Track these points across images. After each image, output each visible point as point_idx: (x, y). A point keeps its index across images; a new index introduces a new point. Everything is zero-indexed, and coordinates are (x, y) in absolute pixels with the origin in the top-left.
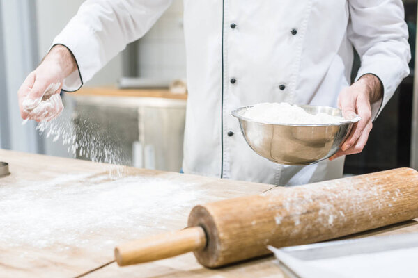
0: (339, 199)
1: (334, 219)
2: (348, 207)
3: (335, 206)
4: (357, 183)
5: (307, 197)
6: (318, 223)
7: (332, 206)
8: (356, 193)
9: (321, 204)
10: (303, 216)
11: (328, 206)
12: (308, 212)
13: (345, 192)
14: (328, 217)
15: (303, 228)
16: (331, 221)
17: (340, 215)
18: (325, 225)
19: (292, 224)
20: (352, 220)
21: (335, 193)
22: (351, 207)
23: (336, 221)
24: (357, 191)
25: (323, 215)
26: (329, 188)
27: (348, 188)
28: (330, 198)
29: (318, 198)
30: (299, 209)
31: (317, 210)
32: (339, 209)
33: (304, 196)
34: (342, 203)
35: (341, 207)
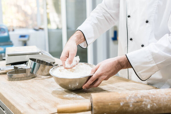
0: (155, 98)
1: (151, 106)
3: (152, 101)
5: (139, 95)
6: (142, 107)
7: (150, 101)
8: (165, 96)
9: (145, 99)
10: (134, 103)
11: (148, 100)
12: (137, 102)
13: (159, 95)
14: (147, 105)
15: (134, 108)
16: (149, 107)
17: (154, 105)
18: (146, 108)
19: (129, 106)
20: (161, 108)
21: (154, 95)
22: (160, 102)
25: (145, 104)
27: (161, 94)
28: (150, 97)
29: (144, 97)
31: (142, 102)
32: (154, 102)
35: (155, 101)
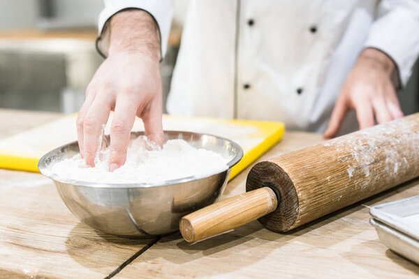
0: (401, 144)
1: (399, 167)
2: (410, 153)
3: (399, 152)
4: (412, 125)
5: (372, 144)
6: (386, 173)
7: (396, 152)
8: (415, 136)
9: (387, 152)
10: (372, 166)
11: (393, 153)
12: (376, 161)
13: (405, 136)
14: (393, 165)
16: (396, 169)
17: (404, 162)
18: (391, 174)
19: (363, 176)
20: (413, 166)
21: (396, 137)
22: (412, 153)
23: (400, 168)
24: (414, 134)
25: (389, 163)
26: (388, 133)
27: (406, 131)
28: (393, 144)
29: (381, 145)
30: (367, 159)
31: (384, 158)
32: (402, 156)
33: (369, 143)
34: (404, 149)
35: (404, 153)
